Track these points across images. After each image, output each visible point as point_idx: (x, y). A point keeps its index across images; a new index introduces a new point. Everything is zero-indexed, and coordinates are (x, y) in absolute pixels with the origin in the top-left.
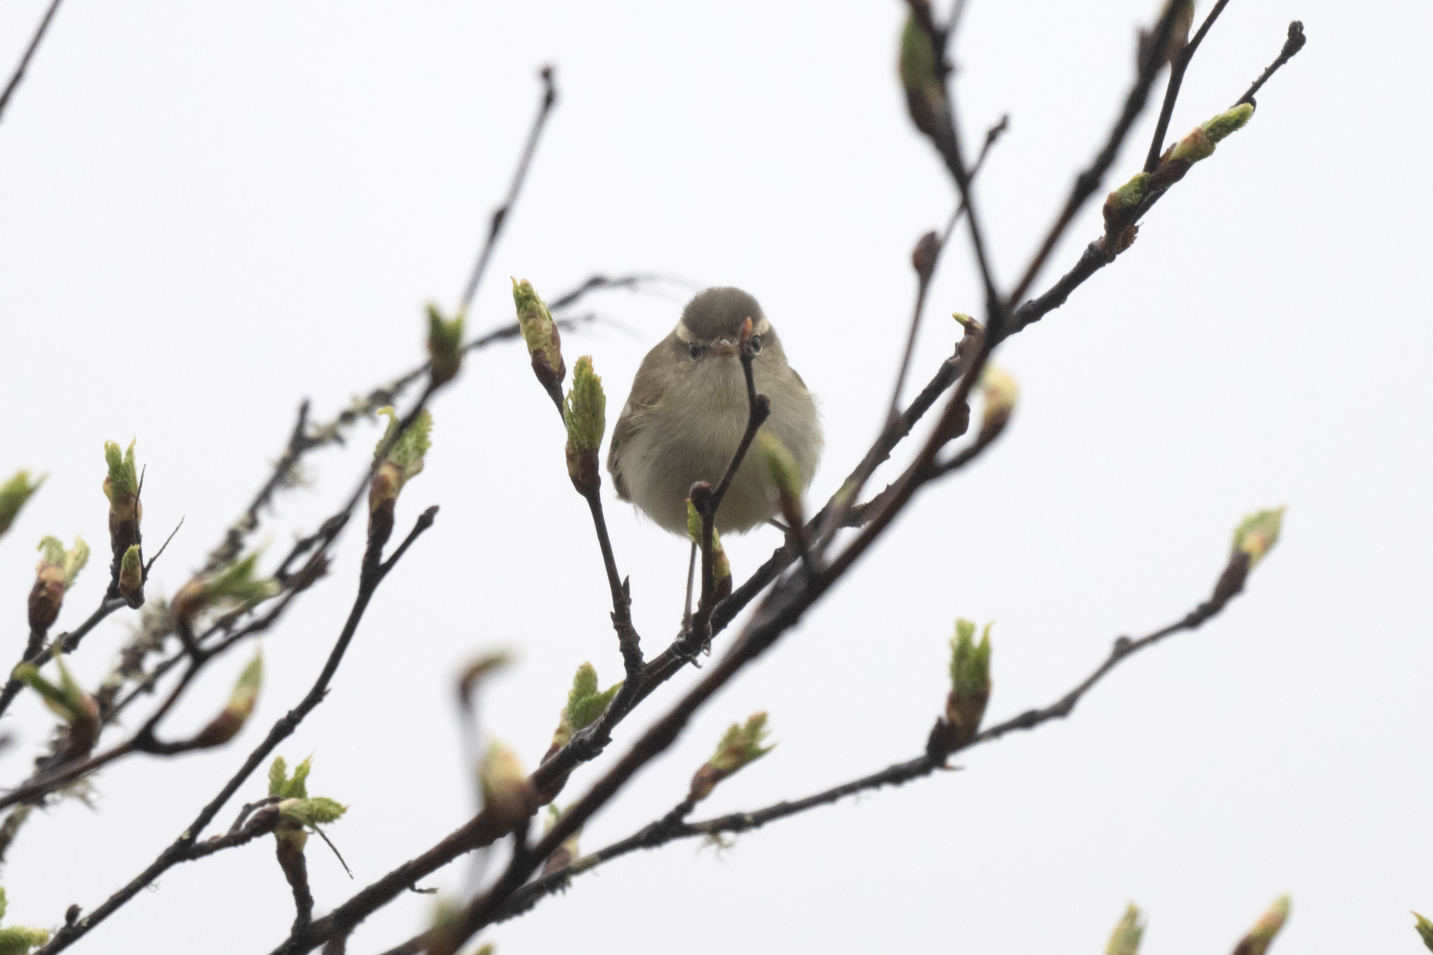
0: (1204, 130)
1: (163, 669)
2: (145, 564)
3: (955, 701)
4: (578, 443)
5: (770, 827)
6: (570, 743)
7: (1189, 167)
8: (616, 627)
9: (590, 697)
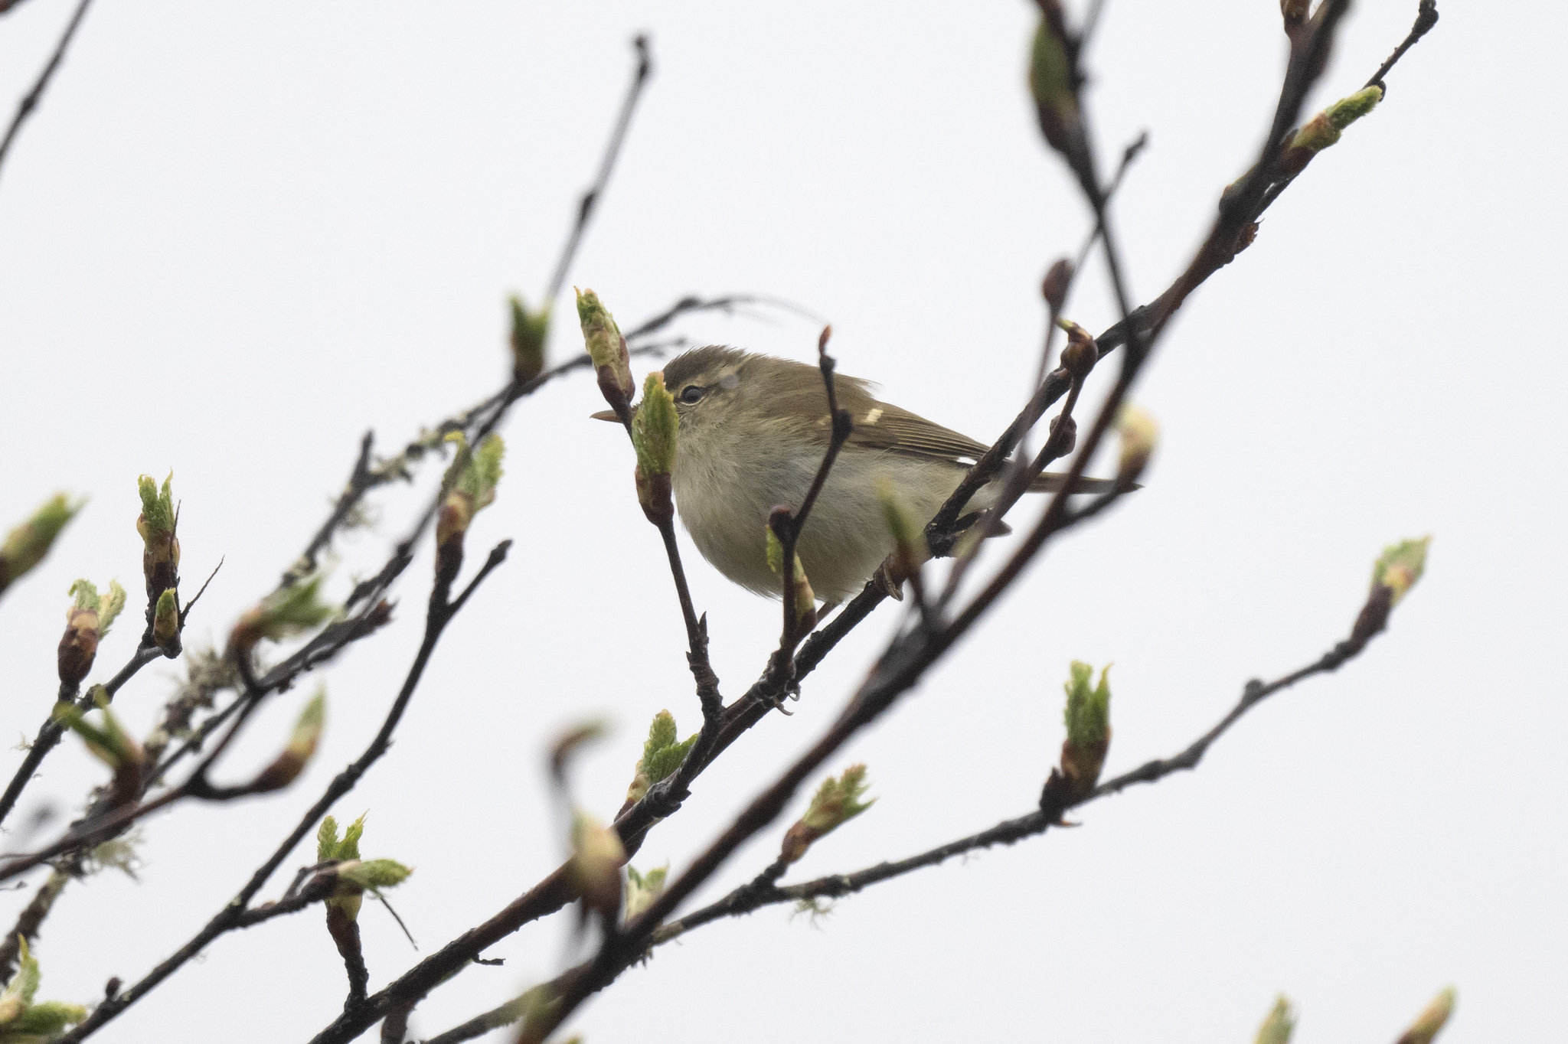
0: (1328, 115)
1: (210, 726)
2: (182, 609)
3: (1070, 751)
4: (648, 467)
5: (869, 890)
6: (644, 797)
7: (1313, 156)
8: (692, 669)
9: (668, 748)
